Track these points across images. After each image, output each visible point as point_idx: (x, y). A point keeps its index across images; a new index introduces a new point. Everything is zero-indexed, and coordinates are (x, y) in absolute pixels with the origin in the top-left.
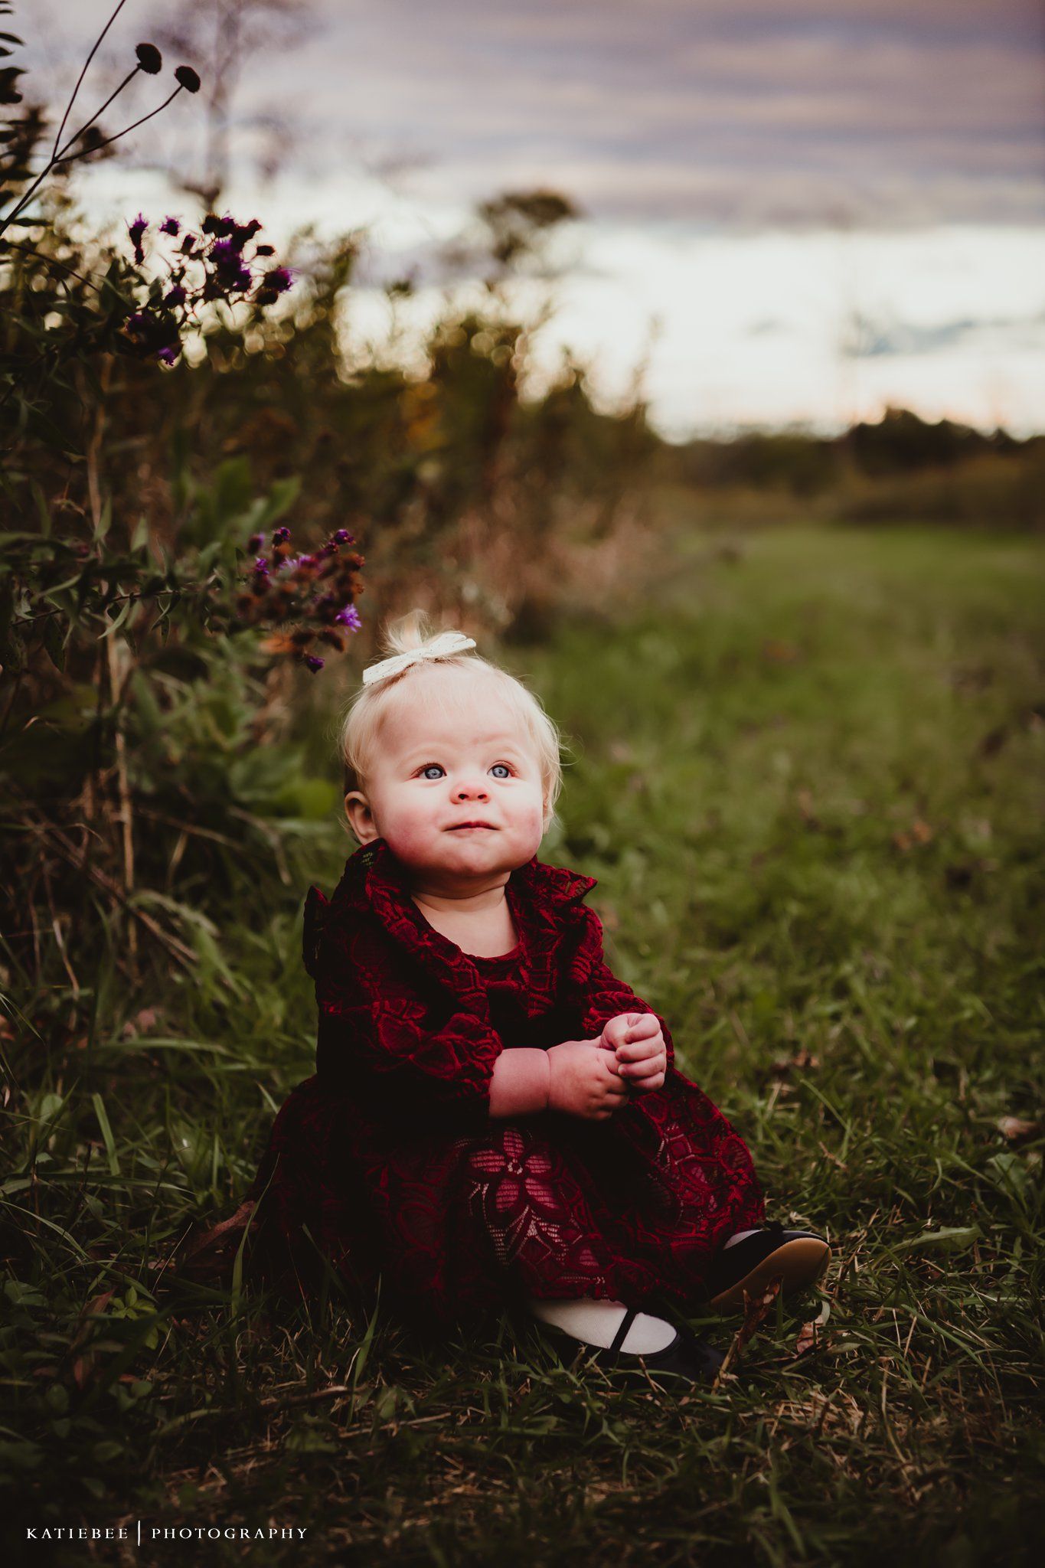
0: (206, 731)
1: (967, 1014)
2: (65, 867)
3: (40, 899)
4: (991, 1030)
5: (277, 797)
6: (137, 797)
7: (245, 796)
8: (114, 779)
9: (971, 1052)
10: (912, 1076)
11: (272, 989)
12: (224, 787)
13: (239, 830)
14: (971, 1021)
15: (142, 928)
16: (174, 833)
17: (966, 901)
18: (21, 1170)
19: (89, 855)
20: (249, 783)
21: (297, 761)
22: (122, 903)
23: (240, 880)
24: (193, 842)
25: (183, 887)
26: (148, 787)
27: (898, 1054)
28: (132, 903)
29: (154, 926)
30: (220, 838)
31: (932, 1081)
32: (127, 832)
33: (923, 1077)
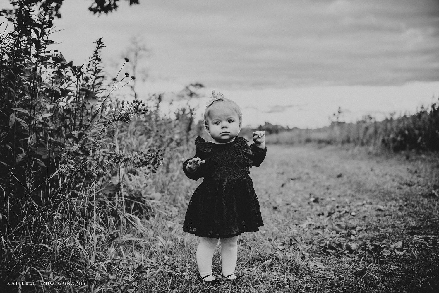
0: (138, 184)
1: (274, 230)
2: (113, 209)
3: (109, 215)
4: (279, 233)
5: (151, 196)
6: (125, 196)
7: (144, 196)
8: (121, 193)
9: (275, 237)
10: (264, 241)
11: (151, 230)
12: (141, 195)
13: (144, 202)
14: (275, 231)
15: (127, 220)
16: (132, 202)
17: (276, 212)
18: (109, 259)
19: (118, 207)
20: (145, 193)
21: (154, 189)
22: (123, 215)
23: (144, 211)
24: (135, 204)
25: (134, 213)
26: (127, 195)
27: (262, 237)
28: (125, 216)
29: (129, 220)
30: (141, 203)
31: (268, 241)
32: (124, 203)
33: (266, 241)
